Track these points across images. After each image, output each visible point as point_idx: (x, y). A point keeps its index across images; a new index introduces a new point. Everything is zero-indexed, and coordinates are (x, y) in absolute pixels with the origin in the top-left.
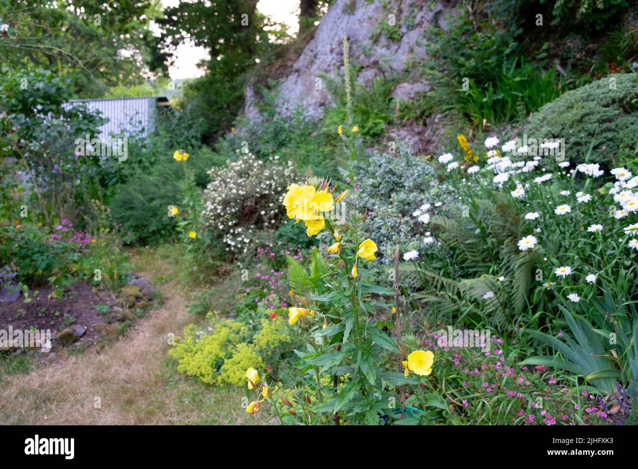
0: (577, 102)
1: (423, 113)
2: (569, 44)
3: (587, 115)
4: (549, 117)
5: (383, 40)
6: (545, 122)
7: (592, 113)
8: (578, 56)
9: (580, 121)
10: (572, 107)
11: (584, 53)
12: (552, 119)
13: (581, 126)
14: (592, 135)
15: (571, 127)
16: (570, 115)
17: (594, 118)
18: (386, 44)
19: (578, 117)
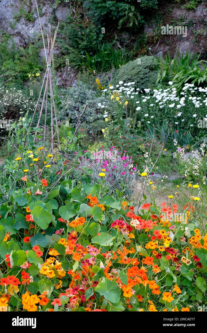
0: (136, 66)
1: (60, 65)
2: (124, 36)
3: (140, 72)
4: (126, 72)
5: (23, 20)
6: (125, 74)
7: (141, 71)
8: (128, 42)
9: (137, 74)
10: (134, 68)
11: (130, 41)
12: (128, 72)
13: (138, 75)
14: (142, 79)
15: (135, 76)
16: (134, 71)
17: (142, 73)
18: (25, 23)
19: (137, 72)
